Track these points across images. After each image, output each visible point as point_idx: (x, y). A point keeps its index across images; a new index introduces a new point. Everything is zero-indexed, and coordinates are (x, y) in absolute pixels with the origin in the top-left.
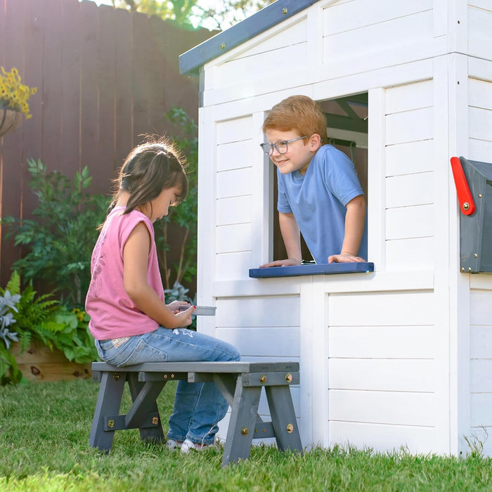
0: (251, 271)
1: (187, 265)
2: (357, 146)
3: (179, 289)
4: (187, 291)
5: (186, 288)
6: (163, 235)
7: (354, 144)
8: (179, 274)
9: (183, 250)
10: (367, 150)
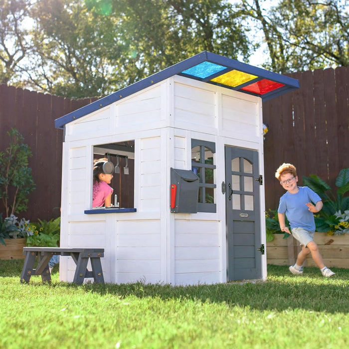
0: (85, 211)
1: (17, 206)
2: (129, 158)
3: (13, 217)
4: (17, 218)
5: (16, 217)
6: (5, 190)
7: (127, 157)
8: (13, 210)
9: (15, 198)
10: (134, 160)
